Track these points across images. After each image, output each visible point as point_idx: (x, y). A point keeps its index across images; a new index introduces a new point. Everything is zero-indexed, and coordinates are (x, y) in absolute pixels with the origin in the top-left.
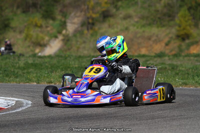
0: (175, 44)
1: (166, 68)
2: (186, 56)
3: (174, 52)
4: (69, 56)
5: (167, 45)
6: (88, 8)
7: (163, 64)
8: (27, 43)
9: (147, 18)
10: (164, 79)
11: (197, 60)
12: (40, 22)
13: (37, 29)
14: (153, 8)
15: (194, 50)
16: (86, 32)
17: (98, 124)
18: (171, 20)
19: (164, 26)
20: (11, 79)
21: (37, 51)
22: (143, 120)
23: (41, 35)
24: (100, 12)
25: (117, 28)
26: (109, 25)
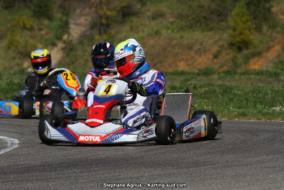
0: (227, 56)
1: (215, 91)
2: (244, 74)
3: (225, 68)
5: (215, 57)
6: (100, 3)
7: (209, 85)
8: (11, 53)
9: (187, 17)
10: (212, 108)
11: (259, 80)
12: (31, 22)
13: (26, 32)
14: (196, 3)
15: (256, 65)
16: (97, 37)
18: (222, 21)
19: (211, 29)
21: (26, 65)
22: (182, 168)
23: (32, 42)
24: (118, 9)
25: (144, 32)
26: (131, 28)
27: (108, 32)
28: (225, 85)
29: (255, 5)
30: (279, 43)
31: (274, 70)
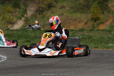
0: (90, 24)
1: (85, 38)
2: (97, 31)
3: (90, 28)
5: (86, 24)
6: (39, 2)
7: (83, 35)
8: (4, 22)
9: (74, 8)
10: (84, 44)
11: (103, 33)
12: (11, 9)
13: (10, 14)
14: (78, 2)
15: (102, 27)
16: (38, 16)
17: (46, 71)
18: (88, 9)
19: (84, 13)
21: (9, 26)
22: (72, 68)
23: (12, 17)
24: (47, 4)
26: (52, 12)
27: (43, 14)
28: (89, 35)
29: (101, 3)
30: (111, 18)
31: (109, 29)
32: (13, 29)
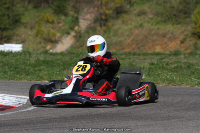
1: (181, 67)
3: (189, 51)
4: (81, 53)
5: (182, 42)
6: (101, 4)
7: (178, 62)
8: (38, 39)
9: (162, 14)
10: (180, 78)
12: (52, 17)
13: (49, 25)
14: (168, 5)
16: (99, 28)
18: (187, 17)
19: (179, 23)
20: (22, 76)
21: (48, 47)
22: (158, 121)
23: (52, 31)
24: (113, 8)
25: (131, 24)
26: (123, 22)
27: (107, 24)
28: (189, 63)
32: (54, 51)
